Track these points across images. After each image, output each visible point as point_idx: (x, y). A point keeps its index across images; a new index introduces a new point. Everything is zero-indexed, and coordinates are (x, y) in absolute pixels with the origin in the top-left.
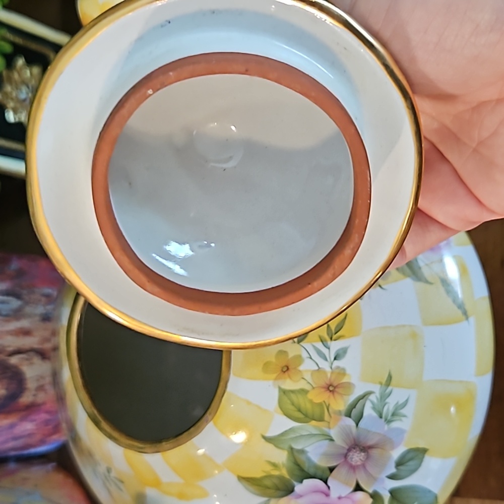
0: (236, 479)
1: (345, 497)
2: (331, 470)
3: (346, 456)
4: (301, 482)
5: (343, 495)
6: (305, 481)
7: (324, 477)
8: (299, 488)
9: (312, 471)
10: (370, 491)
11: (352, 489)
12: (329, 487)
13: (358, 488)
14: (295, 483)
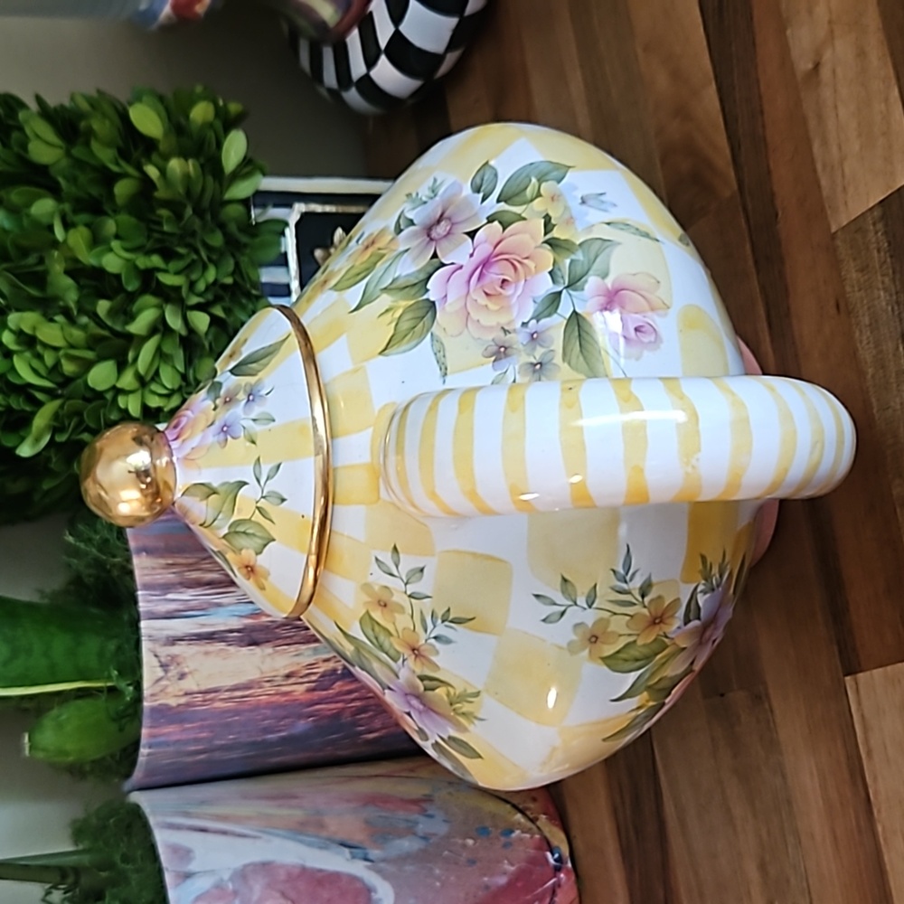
0: (381, 357)
1: (474, 250)
2: (435, 256)
3: (432, 239)
4: (427, 290)
5: (471, 251)
6: (429, 286)
7: (437, 265)
8: (432, 296)
9: (422, 276)
10: (485, 221)
11: (470, 240)
12: (452, 264)
13: (472, 234)
14: (425, 297)
